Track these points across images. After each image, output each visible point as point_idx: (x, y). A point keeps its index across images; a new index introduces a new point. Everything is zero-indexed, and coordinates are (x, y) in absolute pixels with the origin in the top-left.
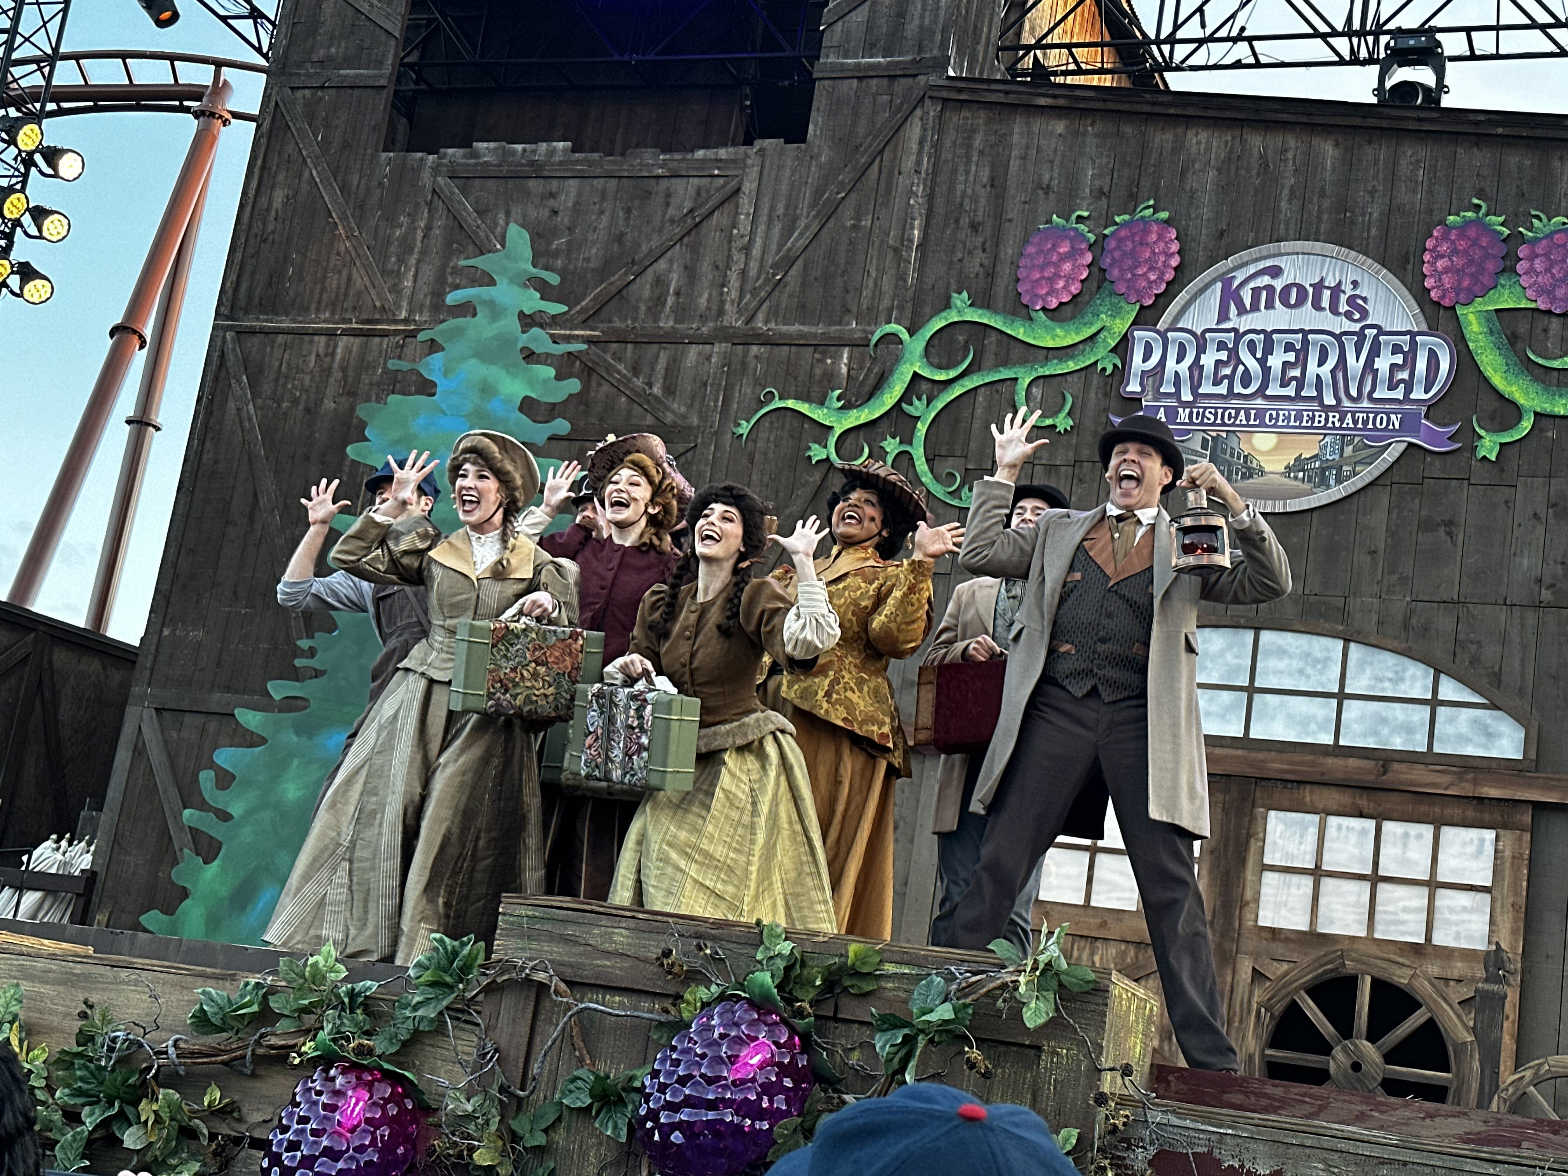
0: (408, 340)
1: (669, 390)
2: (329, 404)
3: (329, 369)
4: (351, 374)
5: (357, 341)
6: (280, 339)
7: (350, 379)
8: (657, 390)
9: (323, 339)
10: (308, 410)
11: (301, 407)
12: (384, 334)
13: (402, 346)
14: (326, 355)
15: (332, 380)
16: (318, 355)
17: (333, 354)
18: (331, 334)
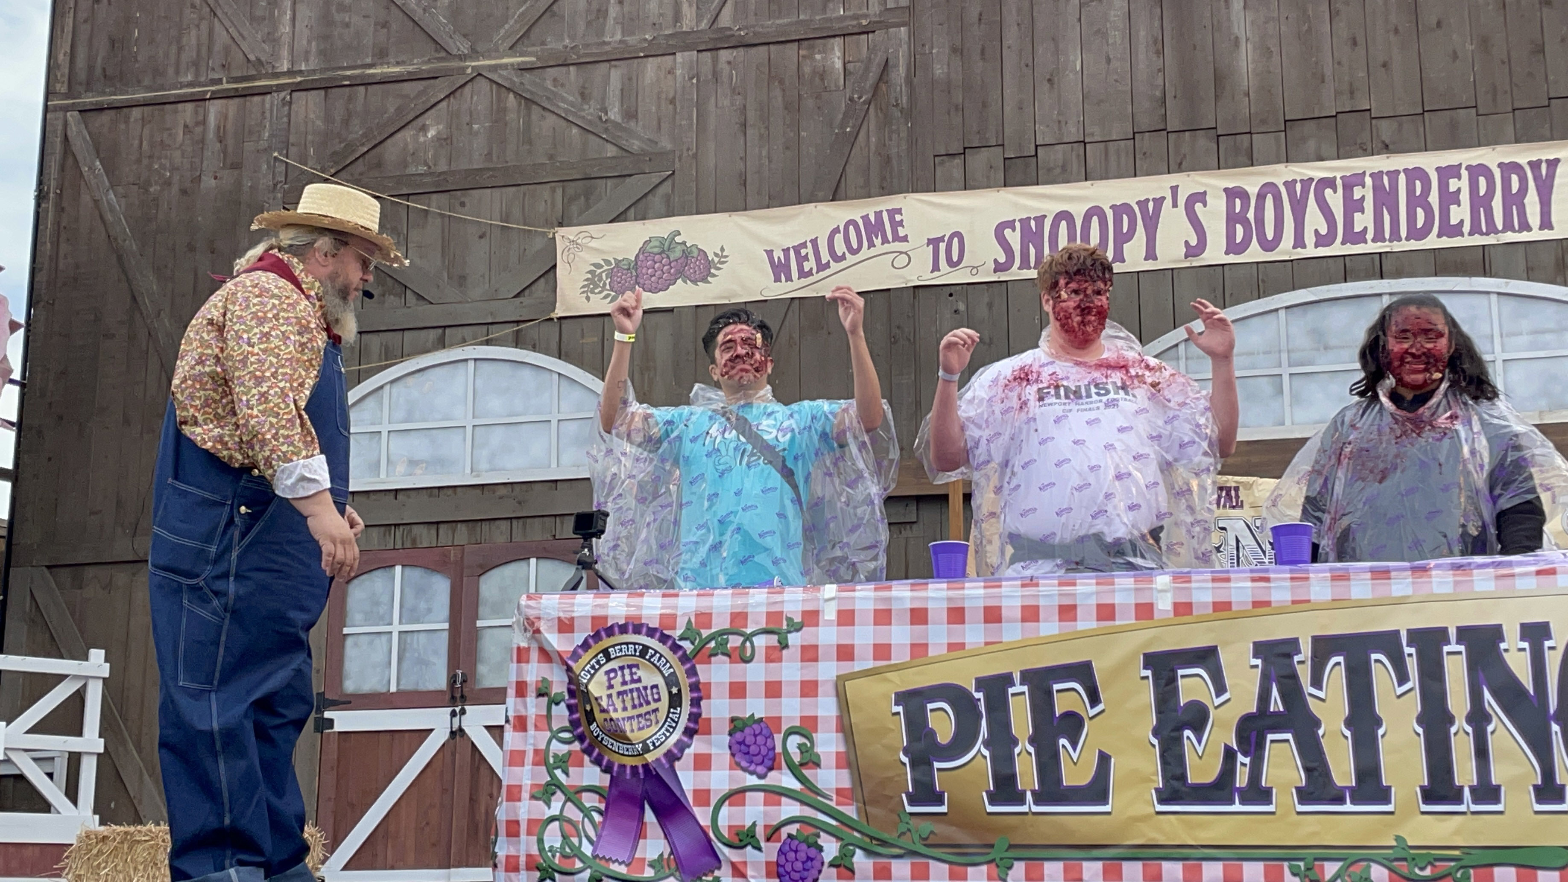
0: (295, 94)
1: (630, 114)
2: (208, 182)
3: (203, 141)
4: (230, 142)
5: (233, 104)
6: (136, 113)
7: (230, 149)
8: (615, 114)
9: (190, 106)
10: (184, 192)
11: (175, 189)
12: (265, 92)
13: (290, 103)
14: (197, 124)
15: (208, 154)
16: (186, 126)
17: (204, 122)
18: (199, 100)
